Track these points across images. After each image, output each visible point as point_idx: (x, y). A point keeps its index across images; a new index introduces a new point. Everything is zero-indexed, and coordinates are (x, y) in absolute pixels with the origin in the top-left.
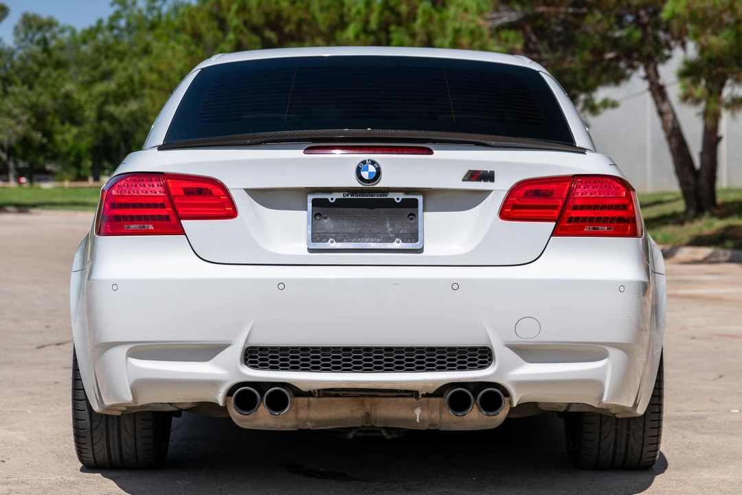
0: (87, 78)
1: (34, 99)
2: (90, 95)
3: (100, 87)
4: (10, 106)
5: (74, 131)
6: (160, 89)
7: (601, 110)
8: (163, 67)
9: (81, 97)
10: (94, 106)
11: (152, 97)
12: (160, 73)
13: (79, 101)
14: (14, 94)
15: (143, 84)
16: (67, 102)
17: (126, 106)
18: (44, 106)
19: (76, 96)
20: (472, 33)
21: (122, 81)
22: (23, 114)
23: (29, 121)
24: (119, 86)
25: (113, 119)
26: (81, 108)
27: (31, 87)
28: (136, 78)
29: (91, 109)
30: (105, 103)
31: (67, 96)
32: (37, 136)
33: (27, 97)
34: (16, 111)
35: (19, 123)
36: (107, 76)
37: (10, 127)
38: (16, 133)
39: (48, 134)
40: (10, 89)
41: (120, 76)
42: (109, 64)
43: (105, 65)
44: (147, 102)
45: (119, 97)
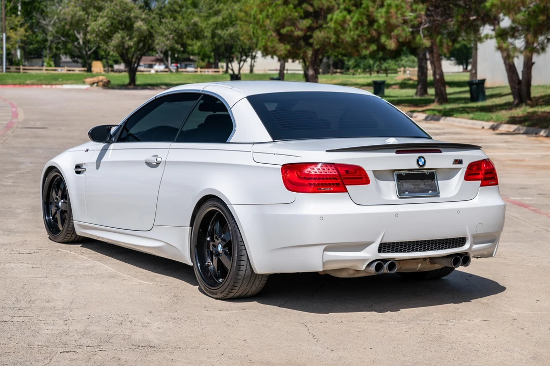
0: (206, 14)
1: (176, 26)
2: (208, 24)
3: (213, 20)
4: (163, 30)
5: (199, 44)
6: (246, 21)
7: (485, 40)
8: (247, 9)
9: (202, 25)
10: (209, 30)
11: (241, 25)
12: (246, 12)
13: (201, 27)
14: (165, 23)
15: (237, 18)
16: (195, 27)
17: (227, 30)
18: (182, 30)
19: (200, 24)
20: (397, 6)
21: (225, 16)
22: (170, 34)
23: (173, 38)
24: (223, 19)
25: (220, 38)
26: (202, 31)
27: (175, 19)
28: (233, 15)
29: (208, 31)
30: (216, 28)
31: (195, 24)
32: (178, 47)
33: (172, 24)
34: (166, 33)
35: (168, 39)
36: (217, 13)
37: (163, 42)
38: (165, 45)
39: (184, 45)
40: (163, 20)
41: (225, 13)
42: (218, 7)
43: (216, 7)
44: (239, 28)
45: (223, 26)
